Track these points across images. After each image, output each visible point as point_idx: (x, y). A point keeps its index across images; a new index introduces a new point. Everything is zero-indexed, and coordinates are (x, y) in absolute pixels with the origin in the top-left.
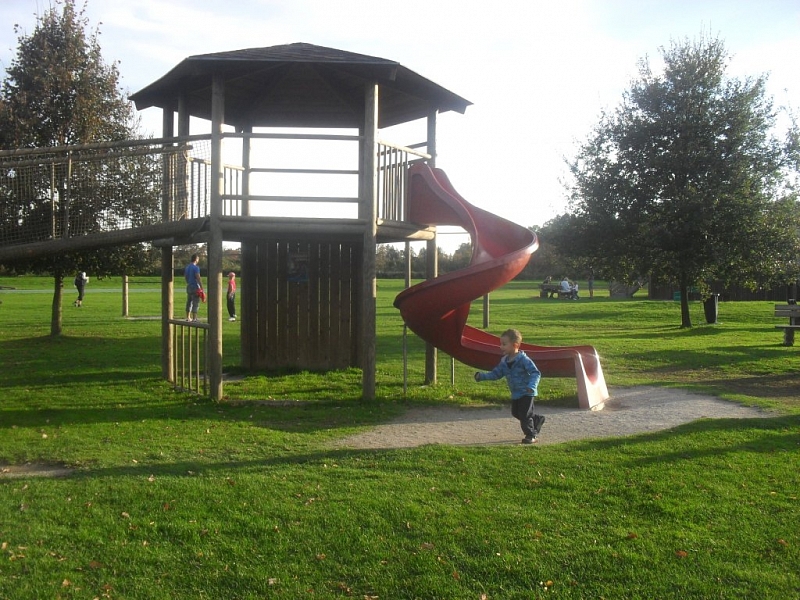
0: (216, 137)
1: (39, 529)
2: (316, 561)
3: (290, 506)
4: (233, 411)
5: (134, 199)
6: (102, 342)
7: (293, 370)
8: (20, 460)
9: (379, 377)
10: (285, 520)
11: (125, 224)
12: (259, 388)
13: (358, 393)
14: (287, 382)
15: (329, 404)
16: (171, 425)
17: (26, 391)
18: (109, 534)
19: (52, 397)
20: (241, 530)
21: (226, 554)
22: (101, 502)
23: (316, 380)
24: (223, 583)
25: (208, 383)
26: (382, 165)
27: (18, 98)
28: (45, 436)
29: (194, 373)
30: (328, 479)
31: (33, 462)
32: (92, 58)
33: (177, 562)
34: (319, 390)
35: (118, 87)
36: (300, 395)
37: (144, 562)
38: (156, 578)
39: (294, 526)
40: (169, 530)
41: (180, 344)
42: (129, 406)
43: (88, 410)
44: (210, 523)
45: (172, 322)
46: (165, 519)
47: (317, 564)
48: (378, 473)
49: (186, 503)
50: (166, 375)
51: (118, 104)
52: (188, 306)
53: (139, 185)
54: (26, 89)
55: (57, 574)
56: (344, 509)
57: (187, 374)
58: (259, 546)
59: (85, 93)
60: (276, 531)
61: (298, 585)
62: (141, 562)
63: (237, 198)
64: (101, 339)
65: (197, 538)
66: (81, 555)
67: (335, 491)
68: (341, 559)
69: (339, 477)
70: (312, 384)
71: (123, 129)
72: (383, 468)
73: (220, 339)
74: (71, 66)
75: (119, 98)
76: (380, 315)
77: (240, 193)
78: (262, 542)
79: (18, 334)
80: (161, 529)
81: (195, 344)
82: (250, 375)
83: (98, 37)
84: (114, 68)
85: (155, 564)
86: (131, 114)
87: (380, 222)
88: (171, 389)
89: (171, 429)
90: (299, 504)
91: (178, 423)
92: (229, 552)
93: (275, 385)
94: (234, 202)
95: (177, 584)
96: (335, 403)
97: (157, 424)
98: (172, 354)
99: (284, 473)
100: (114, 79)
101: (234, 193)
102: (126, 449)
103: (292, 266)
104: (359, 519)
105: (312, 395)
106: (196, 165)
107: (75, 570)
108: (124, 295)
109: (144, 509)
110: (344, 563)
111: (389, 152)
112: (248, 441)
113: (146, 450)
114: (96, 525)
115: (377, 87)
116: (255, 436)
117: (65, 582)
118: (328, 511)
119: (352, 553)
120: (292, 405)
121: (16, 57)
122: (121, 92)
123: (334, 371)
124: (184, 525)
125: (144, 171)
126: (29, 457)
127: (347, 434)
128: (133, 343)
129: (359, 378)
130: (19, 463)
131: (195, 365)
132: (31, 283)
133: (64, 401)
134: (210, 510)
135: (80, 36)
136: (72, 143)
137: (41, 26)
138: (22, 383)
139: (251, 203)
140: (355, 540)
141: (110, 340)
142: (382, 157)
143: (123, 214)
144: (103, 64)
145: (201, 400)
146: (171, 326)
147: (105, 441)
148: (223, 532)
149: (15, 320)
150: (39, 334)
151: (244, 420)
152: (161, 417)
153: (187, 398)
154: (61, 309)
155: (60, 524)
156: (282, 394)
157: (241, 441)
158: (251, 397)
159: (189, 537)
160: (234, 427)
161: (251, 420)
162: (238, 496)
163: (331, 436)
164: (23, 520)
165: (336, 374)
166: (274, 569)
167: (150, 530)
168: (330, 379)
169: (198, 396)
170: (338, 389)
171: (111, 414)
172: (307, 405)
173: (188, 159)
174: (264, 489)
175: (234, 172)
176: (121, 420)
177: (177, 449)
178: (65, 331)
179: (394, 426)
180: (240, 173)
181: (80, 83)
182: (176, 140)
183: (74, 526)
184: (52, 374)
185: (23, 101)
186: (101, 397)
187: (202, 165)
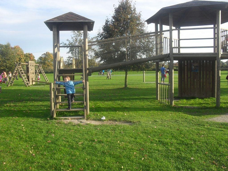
0: (171, 31)
1: (126, 138)
2: (205, 154)
3: (196, 137)
4: (177, 109)
5: (147, 49)
6: (139, 89)
7: (194, 98)
8: (120, 120)
9: (221, 101)
10: (195, 141)
11: (144, 57)
12: (184, 103)
13: (214, 105)
14: (192, 101)
15: (206, 108)
16: (159, 113)
17: (119, 102)
18: (145, 141)
19: (126, 104)
20: (182, 143)
21: (178, 149)
22: (142, 133)
23: (201, 101)
24: (178, 158)
25: (169, 101)
26: (222, 35)
27: (115, 24)
28: (126, 114)
29: (165, 98)
30: (207, 130)
31: (123, 121)
32: (134, 11)
33: (164, 150)
34: (202, 104)
35: (141, 19)
36: (196, 105)
37: (155, 150)
38: (159, 154)
39: (198, 143)
40: (161, 141)
41: (161, 90)
42: (147, 107)
43: (136, 108)
44: (173, 140)
45: (159, 84)
46: (160, 138)
47: (205, 155)
48: (223, 129)
49: (166, 134)
50: (157, 98)
51: (141, 23)
52: (162, 79)
53: (148, 46)
54: (117, 21)
55: (132, 151)
56: (213, 139)
57: (163, 98)
58: (188, 148)
59: (132, 21)
60: (192, 144)
61: (200, 160)
62: (154, 150)
63: (177, 48)
64: (138, 88)
65: (170, 144)
66: (138, 146)
67: (209, 134)
68: (213, 154)
69: (210, 130)
70: (199, 102)
71: (143, 30)
72: (224, 128)
73: (173, 89)
74: (128, 14)
75: (141, 21)
76: (222, 82)
77: (177, 46)
78: (188, 147)
79: (116, 87)
80: (159, 141)
81: (166, 90)
82: (181, 99)
83: (135, 5)
84: (140, 13)
85: (158, 150)
86: (145, 26)
87: (222, 53)
88: (159, 102)
89: (159, 114)
90: (199, 137)
91: (161, 112)
92: (179, 149)
93: (188, 102)
94: (176, 49)
95: (165, 156)
96: (207, 108)
97: (156, 112)
98: (159, 93)
99: (193, 127)
100: (140, 16)
101: (176, 46)
102: (148, 119)
103: (193, 67)
104: (218, 143)
105: (200, 105)
106: (165, 39)
107: (137, 150)
108: (144, 76)
109: (154, 135)
110: (214, 156)
111: (224, 31)
112: (182, 118)
113: (153, 119)
114: (141, 138)
115: (220, 11)
116: (184, 116)
117: (135, 153)
118: (208, 140)
119: (217, 153)
120: (194, 108)
121: (114, 13)
122: (142, 20)
123: (206, 98)
124: (166, 140)
125: (149, 41)
126: (122, 119)
127: (212, 117)
128: (147, 89)
129: (214, 101)
130: (119, 121)
131: (165, 96)
132: (118, 73)
133: (130, 105)
134: (173, 137)
135: (130, 5)
136: (129, 35)
137: (120, 4)
138: (118, 100)
139: (181, 49)
140: (217, 149)
141: (141, 89)
142: (222, 33)
143: (144, 54)
144: (136, 13)
145: (168, 106)
146: (159, 85)
147: (142, 116)
148: (177, 143)
149: (115, 83)
150: (121, 87)
151: (180, 112)
152: (156, 110)
153: (163, 105)
154: (127, 80)
155: (132, 138)
156: (191, 105)
157: (180, 118)
158: (182, 105)
159: (167, 144)
160: (177, 114)
161: (182, 112)
162: (181, 133)
163: (207, 117)
164: (123, 136)
165: (207, 99)
166: (193, 155)
167: (156, 141)
168: (205, 101)
169: (167, 105)
170: (208, 104)
171: (142, 109)
172: (199, 108)
173: (163, 37)
174: (188, 131)
175: (176, 40)
176: (145, 110)
177: (162, 119)
178: (128, 86)
179: (227, 115)
180: (177, 41)
181: (131, 18)
182: (159, 32)
183: (136, 138)
184: (126, 98)
185: (116, 24)
186: (140, 104)
187: (166, 39)
